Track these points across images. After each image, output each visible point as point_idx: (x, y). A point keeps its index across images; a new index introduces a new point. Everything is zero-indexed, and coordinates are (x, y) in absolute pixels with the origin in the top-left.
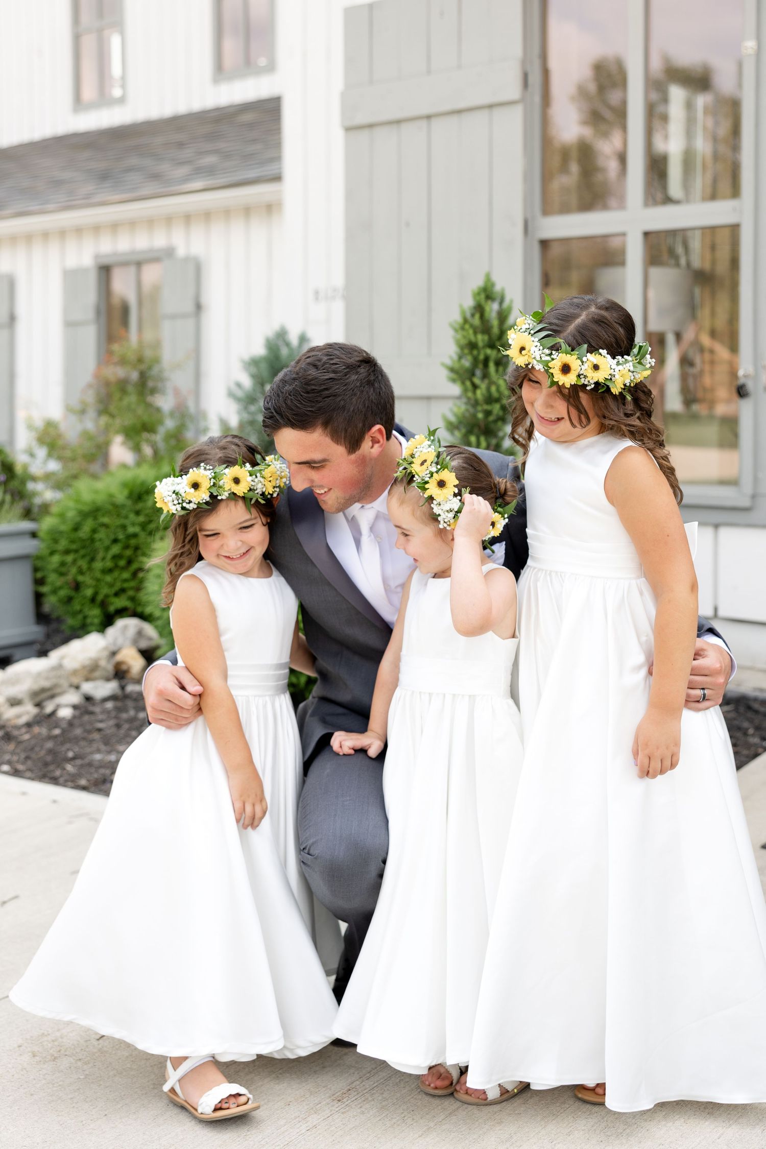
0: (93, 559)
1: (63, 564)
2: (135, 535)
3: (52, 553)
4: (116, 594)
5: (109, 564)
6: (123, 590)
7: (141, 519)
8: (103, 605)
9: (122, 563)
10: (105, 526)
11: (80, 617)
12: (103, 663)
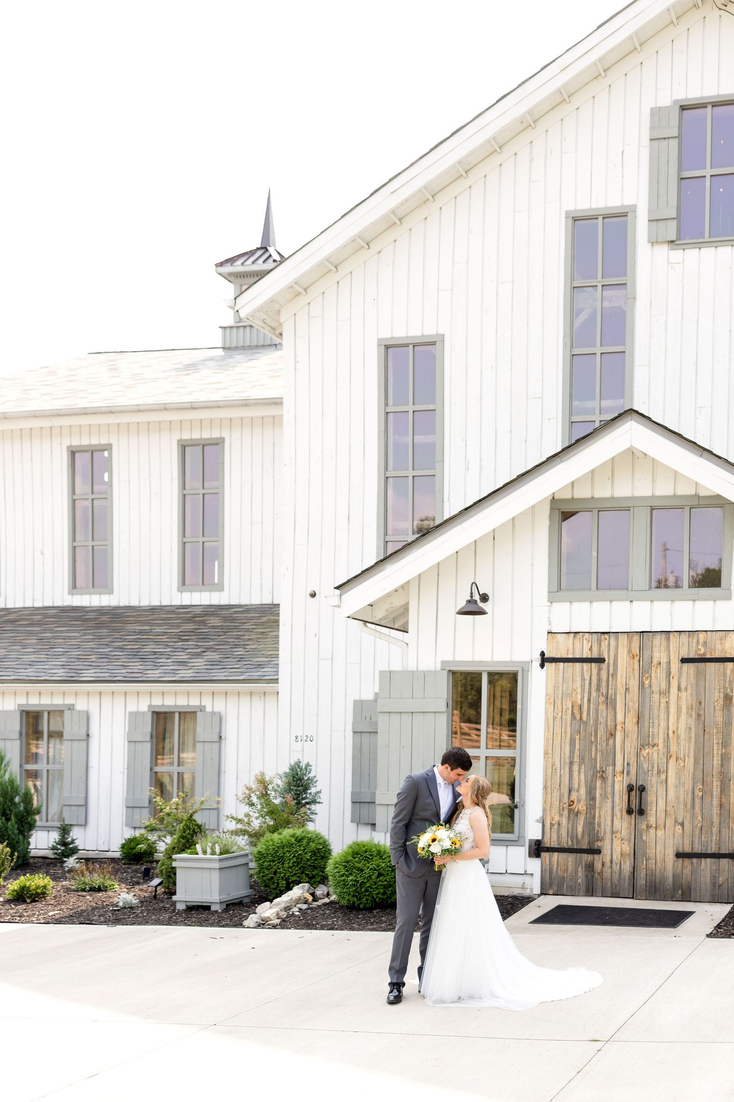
0: (283, 864)
1: (270, 865)
2: (300, 854)
3: (264, 862)
4: (292, 876)
5: (291, 865)
6: (295, 874)
7: (302, 849)
8: (287, 880)
9: (296, 864)
10: (289, 852)
11: (275, 884)
12: (302, 898)
